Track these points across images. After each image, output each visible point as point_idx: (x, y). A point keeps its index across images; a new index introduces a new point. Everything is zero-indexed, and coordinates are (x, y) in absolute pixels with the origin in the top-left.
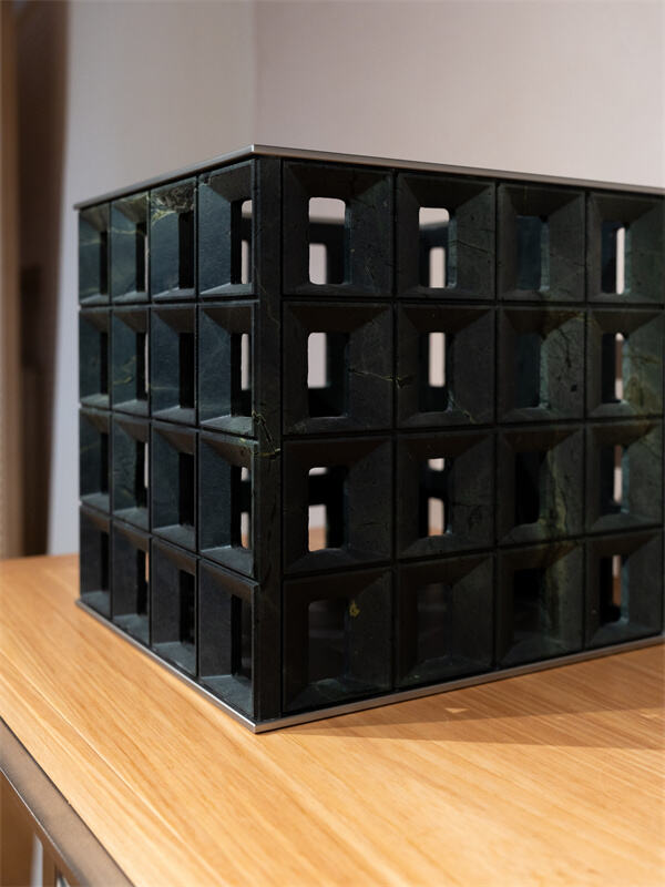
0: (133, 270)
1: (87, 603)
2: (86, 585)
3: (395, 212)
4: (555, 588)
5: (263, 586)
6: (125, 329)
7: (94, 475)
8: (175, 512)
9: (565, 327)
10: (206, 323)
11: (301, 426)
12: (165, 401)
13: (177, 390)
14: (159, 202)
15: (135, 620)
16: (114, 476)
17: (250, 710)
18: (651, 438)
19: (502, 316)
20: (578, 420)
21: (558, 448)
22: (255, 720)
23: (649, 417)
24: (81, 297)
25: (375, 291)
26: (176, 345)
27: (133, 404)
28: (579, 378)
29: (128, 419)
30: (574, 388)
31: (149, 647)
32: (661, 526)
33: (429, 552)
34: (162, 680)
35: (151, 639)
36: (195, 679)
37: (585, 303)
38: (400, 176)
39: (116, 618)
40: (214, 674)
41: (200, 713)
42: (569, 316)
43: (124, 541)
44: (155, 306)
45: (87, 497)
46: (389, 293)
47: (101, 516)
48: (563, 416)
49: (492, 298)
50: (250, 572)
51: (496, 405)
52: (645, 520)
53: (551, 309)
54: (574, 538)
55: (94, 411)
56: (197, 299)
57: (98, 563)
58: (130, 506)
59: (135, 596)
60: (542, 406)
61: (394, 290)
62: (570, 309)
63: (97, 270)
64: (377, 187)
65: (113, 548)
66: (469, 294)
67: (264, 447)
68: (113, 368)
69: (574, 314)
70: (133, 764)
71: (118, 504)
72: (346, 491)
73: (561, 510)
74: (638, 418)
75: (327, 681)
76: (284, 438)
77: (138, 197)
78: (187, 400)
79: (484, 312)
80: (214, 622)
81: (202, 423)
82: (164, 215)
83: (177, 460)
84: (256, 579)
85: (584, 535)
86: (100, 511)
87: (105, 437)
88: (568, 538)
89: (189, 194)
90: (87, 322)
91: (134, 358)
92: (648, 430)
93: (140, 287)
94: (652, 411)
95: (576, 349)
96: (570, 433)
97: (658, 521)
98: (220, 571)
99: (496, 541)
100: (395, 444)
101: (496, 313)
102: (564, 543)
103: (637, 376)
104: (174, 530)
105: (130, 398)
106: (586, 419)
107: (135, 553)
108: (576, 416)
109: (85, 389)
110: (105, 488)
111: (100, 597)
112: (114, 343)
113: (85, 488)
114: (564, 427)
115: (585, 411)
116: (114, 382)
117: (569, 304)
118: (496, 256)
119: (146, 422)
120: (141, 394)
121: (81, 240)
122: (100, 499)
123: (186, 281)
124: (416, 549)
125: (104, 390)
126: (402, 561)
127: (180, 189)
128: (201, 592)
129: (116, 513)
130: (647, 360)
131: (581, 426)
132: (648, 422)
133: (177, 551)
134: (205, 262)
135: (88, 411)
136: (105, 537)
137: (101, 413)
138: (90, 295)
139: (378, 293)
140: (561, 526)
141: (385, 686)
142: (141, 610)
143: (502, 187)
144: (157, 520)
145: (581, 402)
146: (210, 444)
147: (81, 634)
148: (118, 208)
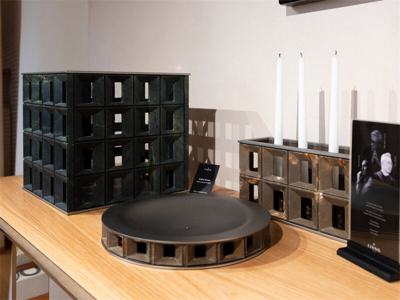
0: (38, 94)
1: (26, 188)
2: (25, 183)
3: (105, 84)
4: (153, 179)
5: (69, 179)
6: (36, 111)
7: (27, 151)
8: (50, 161)
9: (154, 111)
10: (56, 113)
11: (79, 139)
12: (47, 132)
13: (50, 128)
14: (45, 78)
15: (40, 191)
16: (33, 151)
17: (66, 210)
18: (181, 139)
19: (135, 109)
20: (158, 135)
21: (153, 142)
22: (67, 212)
23: (180, 133)
24: (24, 100)
25: (99, 104)
26: (50, 117)
27: (38, 132)
28: (158, 124)
29: (37, 136)
30: (157, 127)
31: (43, 198)
32: (184, 162)
33: (115, 170)
34: (46, 206)
35: (43, 196)
36: (54, 204)
37: (160, 105)
38: (106, 75)
39: (34, 191)
40: (59, 202)
41: (54, 212)
42: (155, 108)
43: (36, 170)
44: (43, 106)
45: (26, 158)
46: (103, 105)
47: (30, 163)
48: (154, 134)
49: (133, 104)
50: (66, 175)
51: (134, 132)
52: (179, 160)
53: (150, 107)
54: (158, 165)
55: (27, 133)
56: (54, 106)
57: (29, 176)
58: (38, 160)
59: (39, 185)
60: (149, 131)
61: (105, 104)
62: (155, 106)
63: (28, 93)
64: (100, 79)
65: (33, 172)
66: (127, 104)
67: (69, 145)
68: (33, 121)
69: (157, 108)
70: (35, 222)
71: (34, 159)
72: (93, 155)
73: (154, 159)
74: (176, 134)
75: (88, 203)
76: (75, 142)
77: (39, 76)
78: (52, 132)
79: (130, 109)
80: (59, 189)
81: (56, 138)
82: (46, 82)
83: (50, 147)
84: (67, 177)
85: (160, 165)
86: (30, 161)
87: (31, 140)
88: (155, 165)
89: (52, 78)
90: (25, 108)
91: (39, 119)
92: (180, 137)
93: (40, 99)
94: (180, 132)
95: (158, 116)
96: (156, 138)
97: (183, 161)
98: (59, 176)
99: (134, 167)
100: (105, 142)
101: (134, 109)
102: (154, 167)
103: (176, 122)
104: (50, 166)
105: (38, 130)
106: (160, 134)
107: (39, 173)
108: (157, 134)
109: (25, 127)
110: (31, 155)
111: (30, 186)
112: (33, 115)
113: (25, 155)
114: (154, 137)
115: (160, 133)
116: (33, 125)
117: (155, 105)
118: (134, 94)
119: (42, 137)
120: (41, 129)
121: (23, 84)
122: (30, 158)
123: (52, 100)
124: (111, 169)
125: (30, 127)
126: (108, 172)
127: (50, 76)
128: (55, 182)
129: (34, 162)
130: (180, 118)
131: (159, 136)
132: (179, 135)
133: (49, 171)
134: (56, 97)
135: (26, 133)
136: (31, 169)
137: (29, 134)
138: (26, 99)
139: (100, 105)
140: (154, 163)
141: (103, 204)
142: (41, 188)
143: (135, 76)
144: (45, 164)
145: (159, 130)
146: (57, 143)
147: (24, 196)
148: (34, 77)
